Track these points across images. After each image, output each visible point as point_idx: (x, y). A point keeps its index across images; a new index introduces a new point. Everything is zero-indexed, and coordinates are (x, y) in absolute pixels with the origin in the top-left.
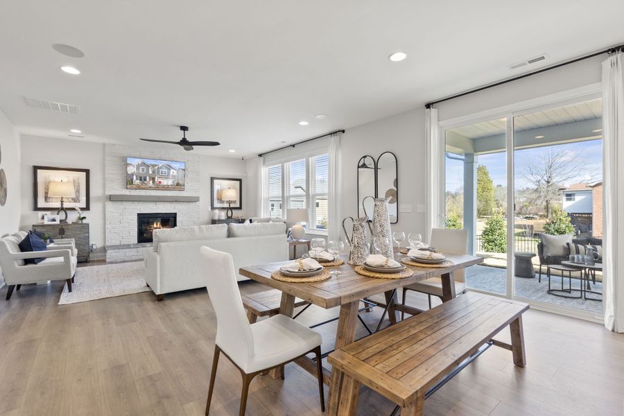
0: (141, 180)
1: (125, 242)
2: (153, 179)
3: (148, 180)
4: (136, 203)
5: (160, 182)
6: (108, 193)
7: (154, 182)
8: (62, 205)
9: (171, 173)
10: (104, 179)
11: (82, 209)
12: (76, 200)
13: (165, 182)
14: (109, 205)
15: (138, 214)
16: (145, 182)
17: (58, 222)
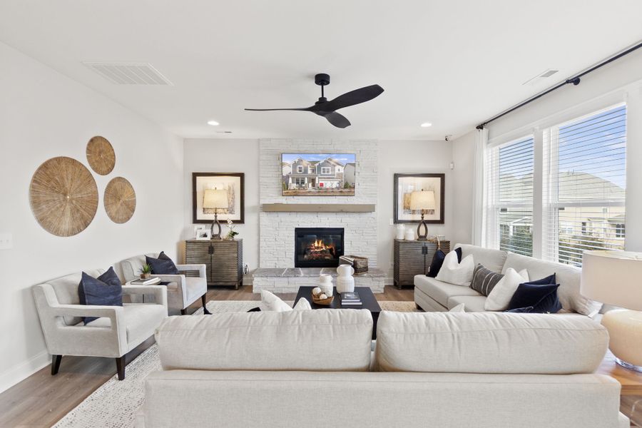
0: (298, 183)
1: (281, 265)
2: (313, 181)
3: (306, 182)
4: (293, 215)
5: (322, 185)
6: (262, 202)
7: (313, 185)
8: (216, 217)
9: (337, 171)
10: (259, 185)
11: (235, 222)
12: (231, 211)
13: (328, 184)
14: (264, 217)
15: (297, 230)
16: (303, 185)
17: (208, 238)
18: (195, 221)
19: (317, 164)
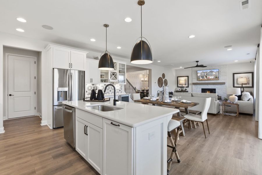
0: (202, 77)
2: (206, 77)
4: (201, 85)
5: (209, 78)
6: (193, 82)
8: (182, 86)
9: (213, 74)
11: (186, 87)
12: (186, 84)
13: (211, 77)
14: (193, 86)
15: (202, 89)
16: (204, 78)
17: (180, 90)
18: (178, 87)
19: (208, 72)
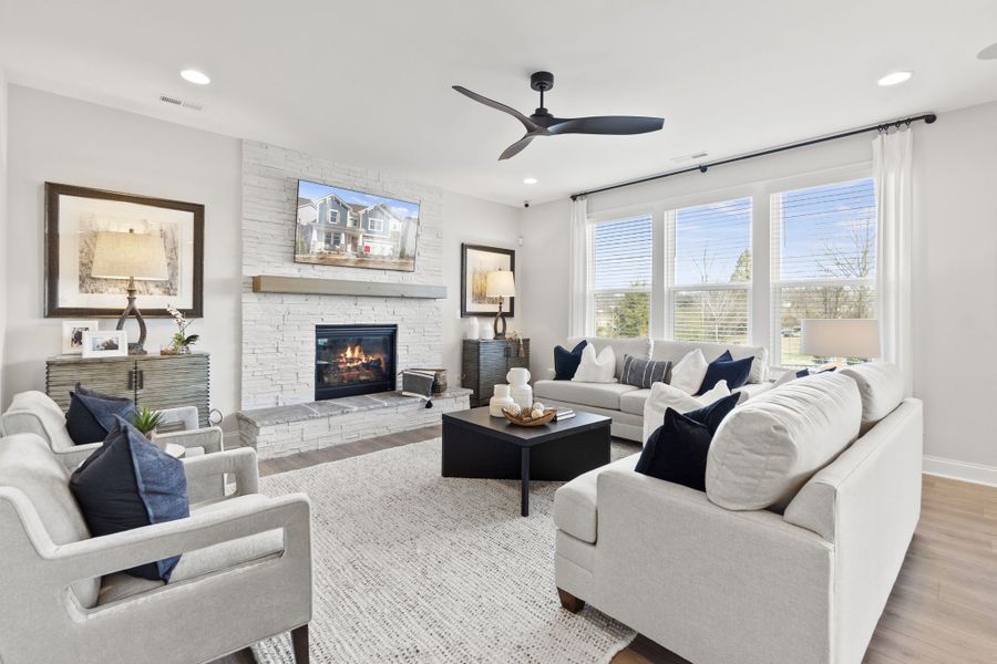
0: (327, 241)
1: (288, 399)
2: (354, 240)
3: (343, 241)
4: (313, 300)
5: (368, 249)
6: (251, 271)
7: (354, 248)
8: (131, 300)
9: (391, 229)
10: (240, 232)
12: (169, 288)
13: (377, 249)
14: (252, 302)
15: (321, 330)
16: (338, 247)
17: (122, 352)
18: (54, 311)
19: (363, 212)
